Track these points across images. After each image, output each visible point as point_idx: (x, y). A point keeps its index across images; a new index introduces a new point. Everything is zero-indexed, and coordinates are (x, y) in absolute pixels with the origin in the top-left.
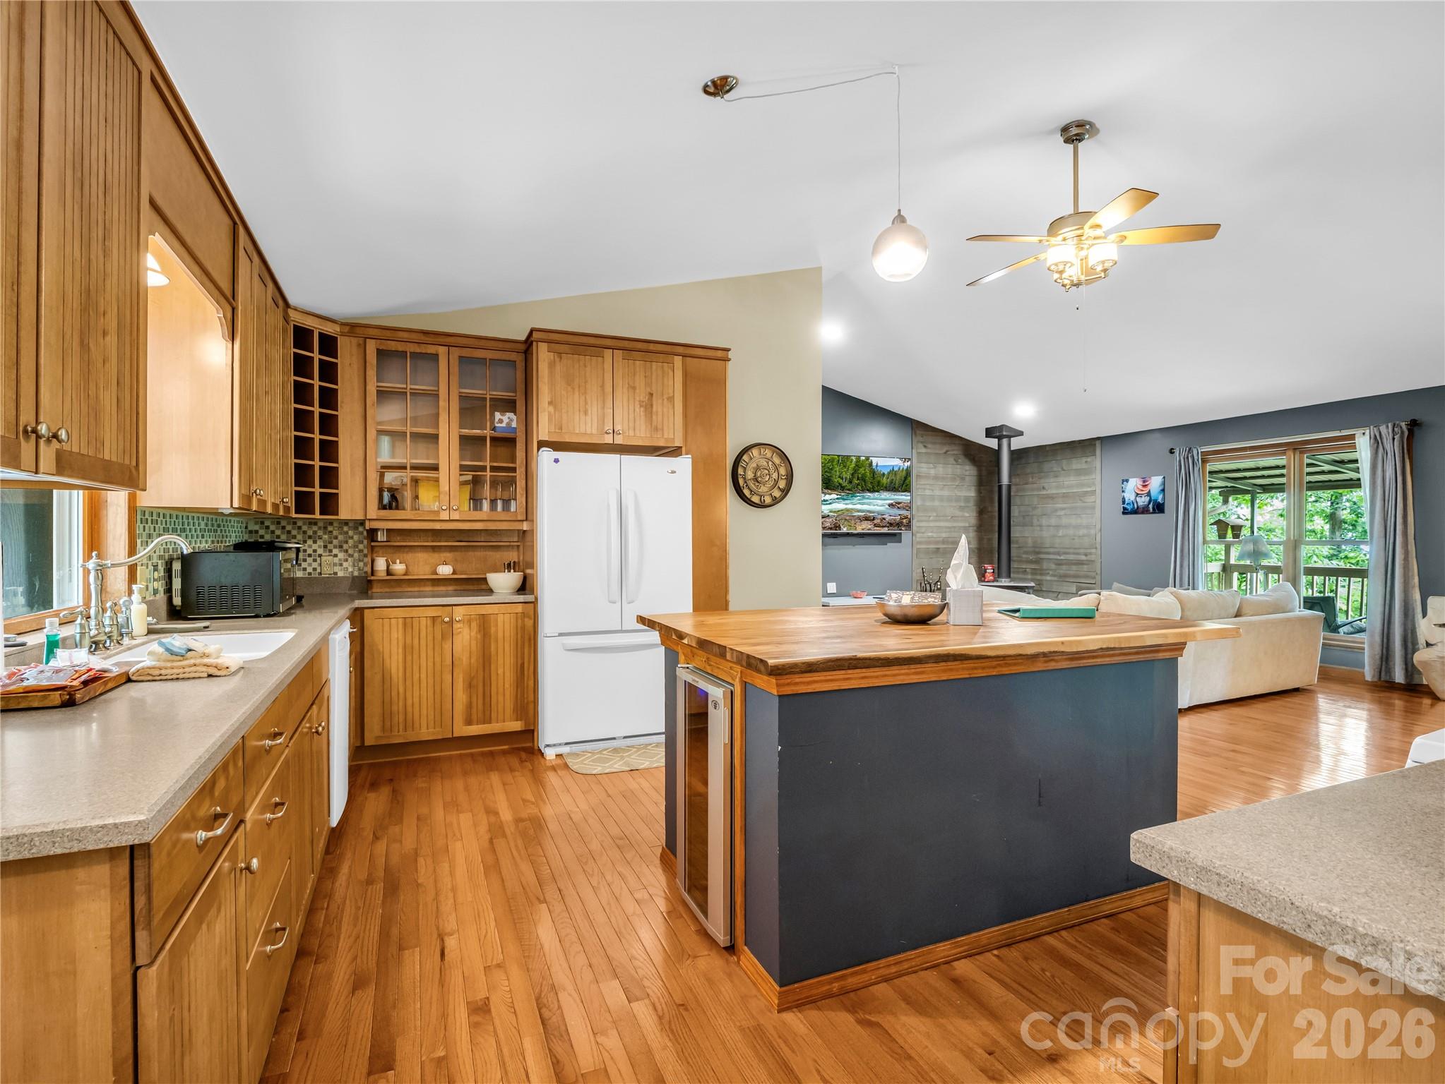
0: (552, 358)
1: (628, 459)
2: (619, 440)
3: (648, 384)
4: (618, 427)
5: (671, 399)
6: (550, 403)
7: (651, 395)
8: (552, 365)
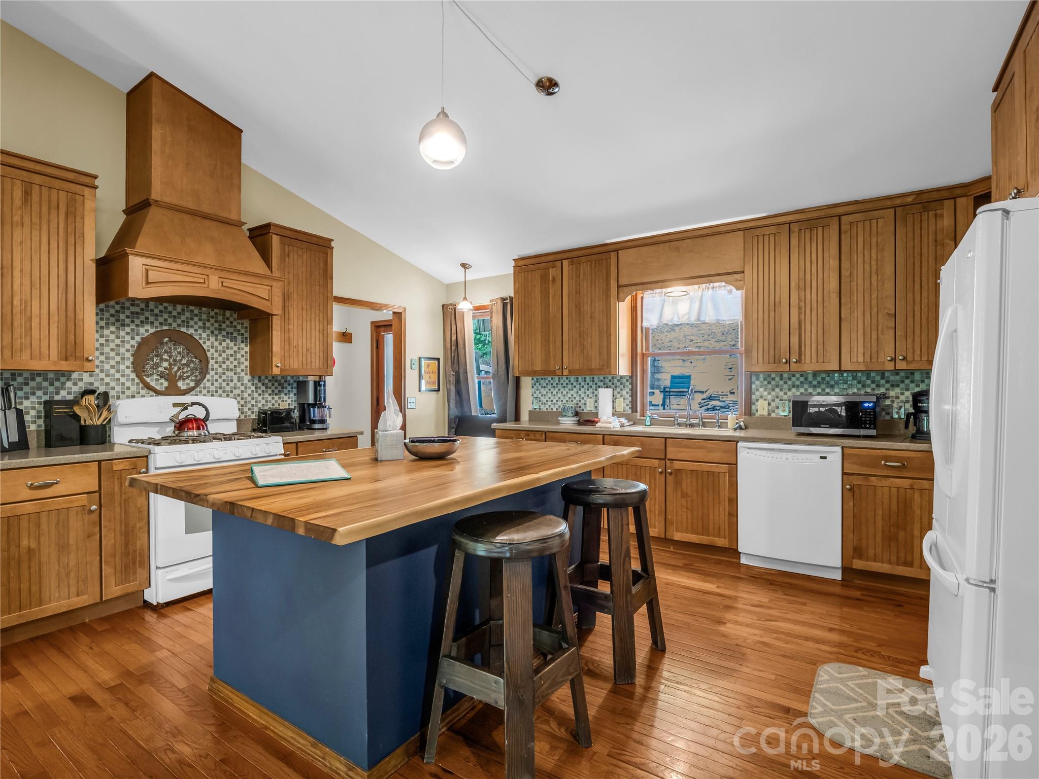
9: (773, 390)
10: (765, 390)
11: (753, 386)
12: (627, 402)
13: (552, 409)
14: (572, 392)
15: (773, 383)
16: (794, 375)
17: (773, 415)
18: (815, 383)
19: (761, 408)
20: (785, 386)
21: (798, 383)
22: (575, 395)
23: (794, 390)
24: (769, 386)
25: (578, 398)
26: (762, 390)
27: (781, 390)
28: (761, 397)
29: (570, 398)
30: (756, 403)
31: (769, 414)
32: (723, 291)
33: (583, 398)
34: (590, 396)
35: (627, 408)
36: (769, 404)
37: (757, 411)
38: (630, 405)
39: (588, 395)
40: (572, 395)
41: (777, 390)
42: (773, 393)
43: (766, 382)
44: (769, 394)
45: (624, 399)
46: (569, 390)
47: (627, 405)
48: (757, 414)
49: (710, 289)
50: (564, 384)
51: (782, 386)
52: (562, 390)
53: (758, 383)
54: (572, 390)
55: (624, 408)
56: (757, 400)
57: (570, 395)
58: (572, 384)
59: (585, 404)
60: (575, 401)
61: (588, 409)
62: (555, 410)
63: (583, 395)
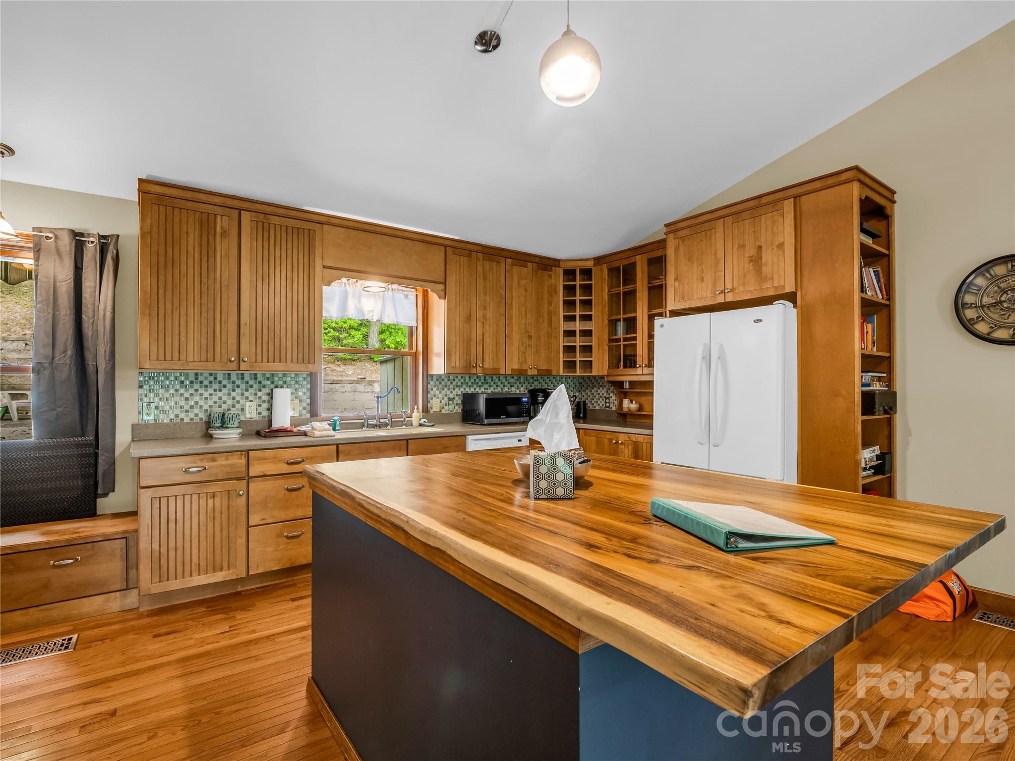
0: (677, 243)
1: (715, 315)
2: (730, 298)
3: (756, 239)
4: (729, 286)
5: (781, 246)
6: (676, 279)
7: (760, 247)
8: (677, 249)
9: (443, 389)
10: (438, 390)
11: (429, 386)
12: (304, 405)
13: (182, 420)
14: (219, 394)
15: (443, 383)
16: (457, 377)
17: (443, 411)
18: (470, 384)
19: (435, 405)
20: (451, 386)
21: (459, 383)
22: (224, 398)
23: (457, 389)
24: (440, 386)
25: (230, 402)
26: (435, 389)
27: (449, 389)
28: (435, 396)
29: (215, 403)
30: (431, 401)
31: (441, 411)
32: (401, 295)
33: (238, 402)
34: (250, 399)
35: (304, 412)
36: (441, 402)
37: (432, 408)
38: (308, 408)
39: (247, 398)
40: (220, 398)
41: (446, 389)
42: (443, 392)
43: (438, 383)
44: (440, 393)
45: (300, 401)
46: (215, 390)
47: (304, 408)
48: (432, 411)
49: (390, 291)
50: (206, 383)
51: (449, 386)
52: (201, 391)
53: (432, 383)
54: (220, 390)
55: (300, 411)
56: (432, 399)
57: (215, 398)
58: (220, 382)
59: (243, 410)
60: (224, 406)
61: (248, 416)
62: (187, 420)
63: (238, 398)
